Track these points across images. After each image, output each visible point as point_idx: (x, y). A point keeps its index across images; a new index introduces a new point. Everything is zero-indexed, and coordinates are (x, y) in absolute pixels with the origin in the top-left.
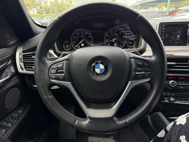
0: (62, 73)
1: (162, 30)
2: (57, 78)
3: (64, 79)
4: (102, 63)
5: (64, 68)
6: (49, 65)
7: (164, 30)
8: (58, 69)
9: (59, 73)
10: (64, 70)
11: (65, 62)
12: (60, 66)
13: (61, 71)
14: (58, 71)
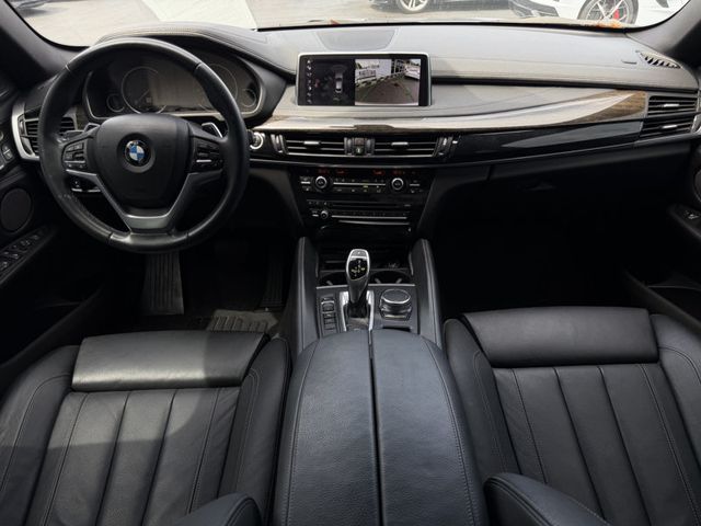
0: (82, 158)
1: (307, 71)
2: (75, 167)
3: (85, 169)
4: (140, 145)
5: (85, 150)
6: (62, 145)
7: (311, 71)
8: (77, 152)
9: (78, 159)
10: (85, 155)
11: (85, 141)
12: (78, 147)
13: (80, 155)
14: (76, 155)
